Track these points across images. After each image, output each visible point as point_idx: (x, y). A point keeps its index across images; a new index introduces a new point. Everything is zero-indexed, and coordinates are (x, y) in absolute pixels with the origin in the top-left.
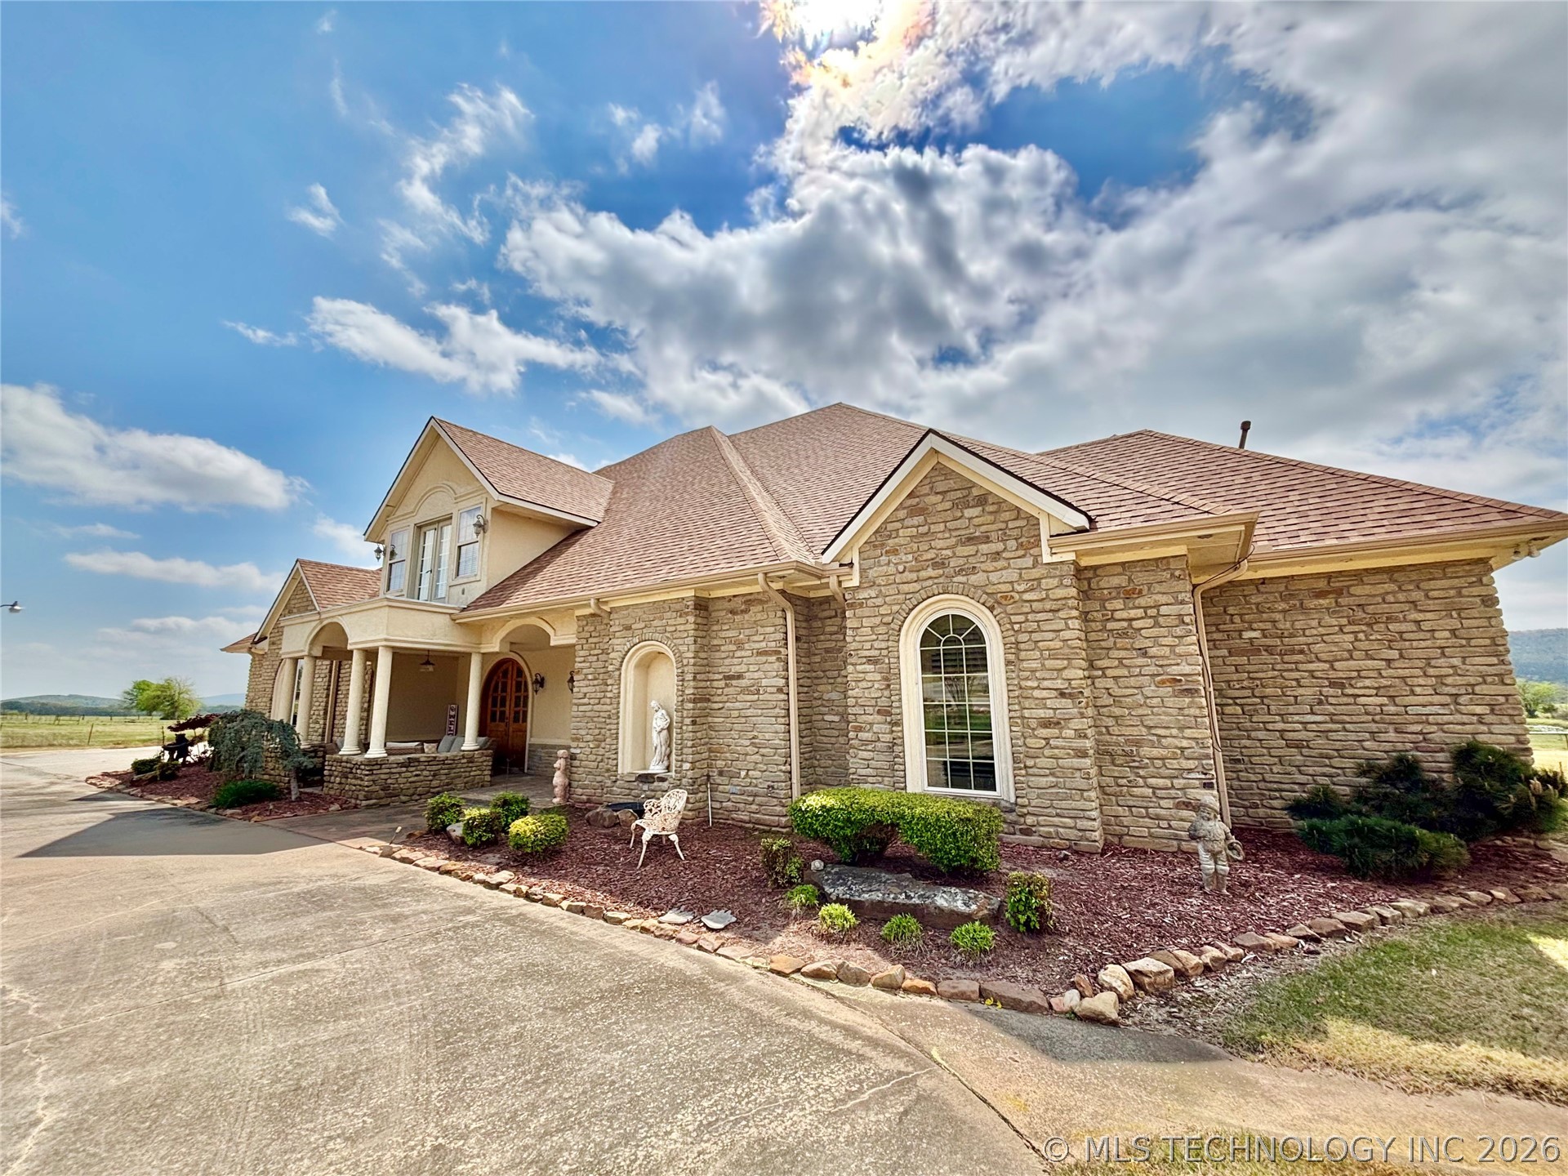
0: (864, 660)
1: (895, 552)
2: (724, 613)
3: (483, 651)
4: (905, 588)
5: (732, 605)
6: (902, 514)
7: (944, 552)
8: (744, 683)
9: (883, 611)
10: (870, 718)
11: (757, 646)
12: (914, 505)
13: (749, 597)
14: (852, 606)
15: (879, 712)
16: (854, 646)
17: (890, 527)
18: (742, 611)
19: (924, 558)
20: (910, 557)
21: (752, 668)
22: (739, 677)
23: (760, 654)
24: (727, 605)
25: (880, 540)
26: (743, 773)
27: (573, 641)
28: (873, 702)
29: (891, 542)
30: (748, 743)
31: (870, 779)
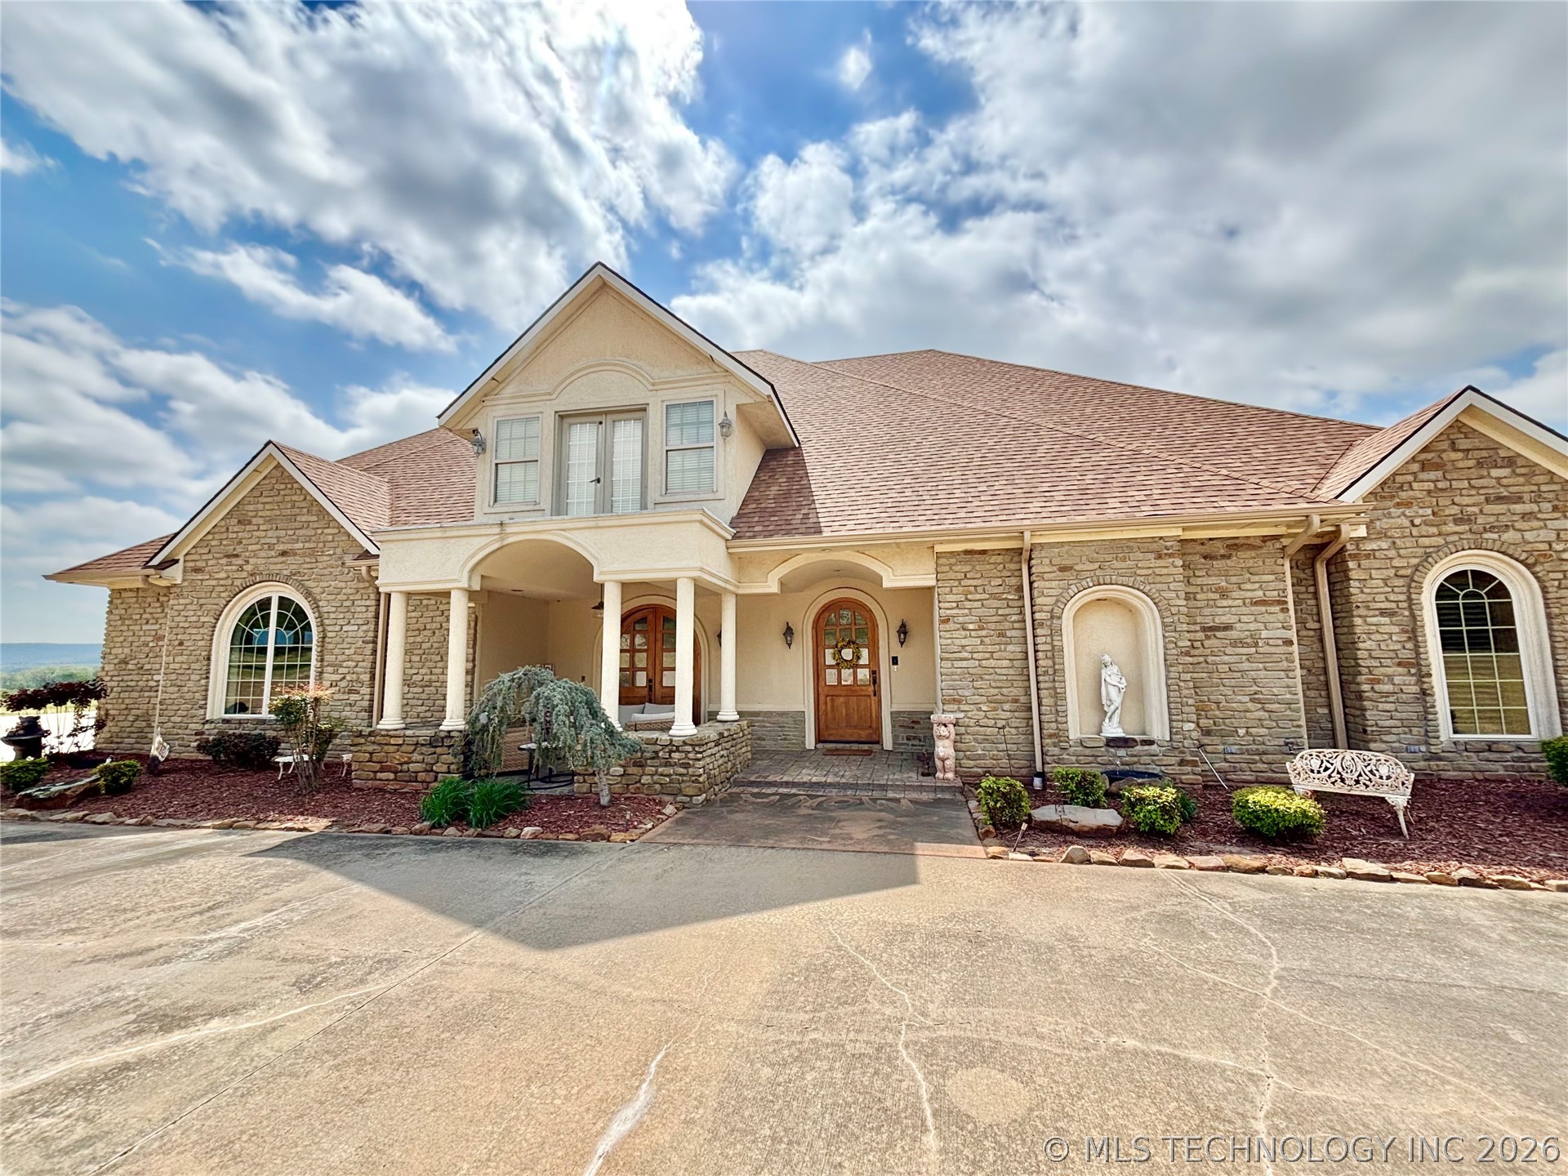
0: (1377, 612)
1: (1409, 505)
2: (1197, 557)
3: (740, 591)
4: (1426, 541)
5: (1206, 549)
6: (1415, 467)
7: (1469, 509)
8: (1234, 634)
9: (1396, 563)
10: (1389, 671)
11: (1249, 594)
12: (1427, 459)
13: (1237, 541)
14: (1354, 557)
15: (1399, 664)
16: (1362, 597)
17: (1399, 479)
18: (1223, 557)
19: (1447, 513)
20: (1429, 511)
21: (1244, 619)
22: (1227, 628)
23: (1257, 603)
24: (1199, 548)
25: (1386, 490)
26: (1242, 732)
27: (933, 583)
28: (1392, 654)
29: (1403, 495)
30: (1247, 699)
31: (1394, 730)
